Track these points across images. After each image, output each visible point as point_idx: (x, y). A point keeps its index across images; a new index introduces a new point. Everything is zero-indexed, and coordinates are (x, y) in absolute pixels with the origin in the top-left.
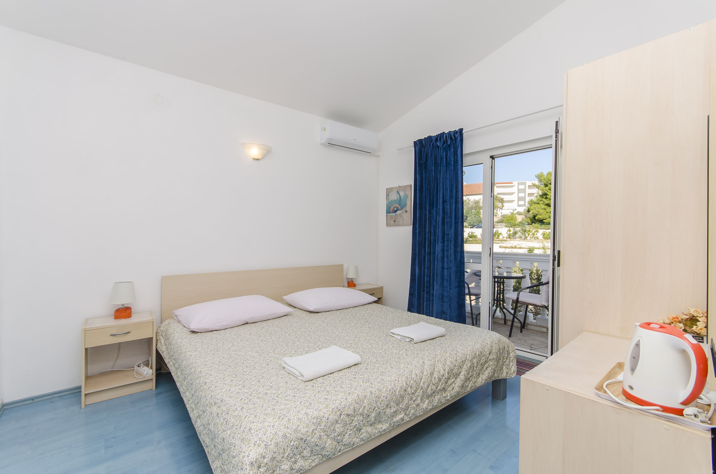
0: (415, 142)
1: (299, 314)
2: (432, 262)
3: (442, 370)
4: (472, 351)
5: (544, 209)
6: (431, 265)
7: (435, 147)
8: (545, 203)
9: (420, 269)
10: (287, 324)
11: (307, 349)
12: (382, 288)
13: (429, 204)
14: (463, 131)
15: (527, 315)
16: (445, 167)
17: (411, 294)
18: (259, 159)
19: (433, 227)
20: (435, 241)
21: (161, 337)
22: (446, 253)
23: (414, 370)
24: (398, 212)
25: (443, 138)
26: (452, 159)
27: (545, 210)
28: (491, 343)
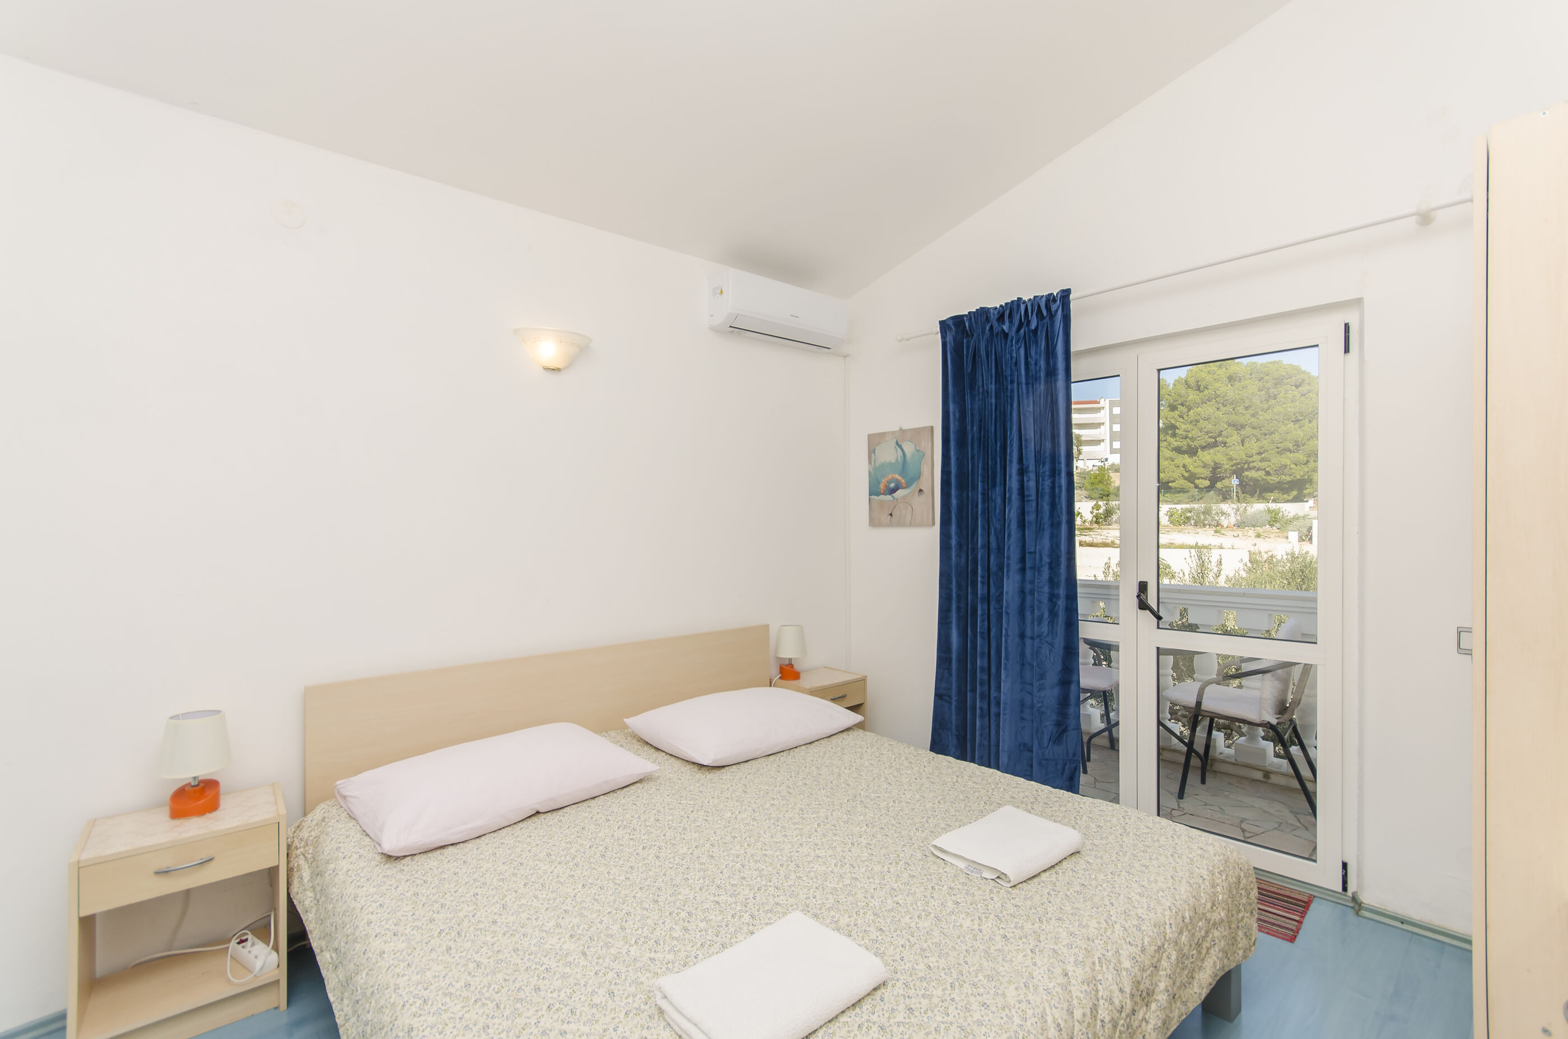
0: (942, 323)
1: (671, 776)
2: (993, 619)
3: (1117, 993)
4: (1174, 911)
5: (1170, 458)
6: (991, 626)
7: (997, 334)
8: (1172, 446)
9: (963, 635)
10: (644, 812)
11: (715, 915)
12: (864, 680)
13: (983, 476)
14: (1071, 297)
15: (1212, 737)
16: (1024, 386)
17: (940, 696)
18: (559, 370)
19: (996, 534)
20: (1001, 567)
21: (302, 861)
22: (1029, 598)
23: (1048, 1011)
24: (900, 493)
25: (1017, 312)
26: (1042, 363)
27: (1173, 461)
28: (1210, 875)
